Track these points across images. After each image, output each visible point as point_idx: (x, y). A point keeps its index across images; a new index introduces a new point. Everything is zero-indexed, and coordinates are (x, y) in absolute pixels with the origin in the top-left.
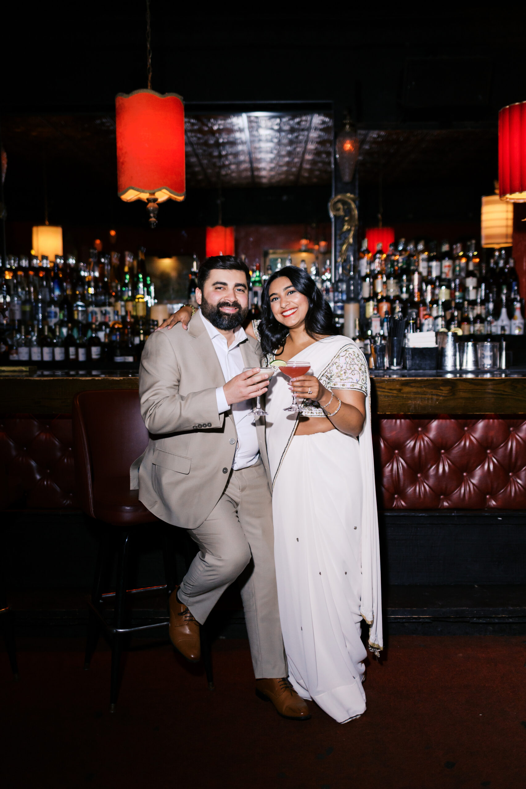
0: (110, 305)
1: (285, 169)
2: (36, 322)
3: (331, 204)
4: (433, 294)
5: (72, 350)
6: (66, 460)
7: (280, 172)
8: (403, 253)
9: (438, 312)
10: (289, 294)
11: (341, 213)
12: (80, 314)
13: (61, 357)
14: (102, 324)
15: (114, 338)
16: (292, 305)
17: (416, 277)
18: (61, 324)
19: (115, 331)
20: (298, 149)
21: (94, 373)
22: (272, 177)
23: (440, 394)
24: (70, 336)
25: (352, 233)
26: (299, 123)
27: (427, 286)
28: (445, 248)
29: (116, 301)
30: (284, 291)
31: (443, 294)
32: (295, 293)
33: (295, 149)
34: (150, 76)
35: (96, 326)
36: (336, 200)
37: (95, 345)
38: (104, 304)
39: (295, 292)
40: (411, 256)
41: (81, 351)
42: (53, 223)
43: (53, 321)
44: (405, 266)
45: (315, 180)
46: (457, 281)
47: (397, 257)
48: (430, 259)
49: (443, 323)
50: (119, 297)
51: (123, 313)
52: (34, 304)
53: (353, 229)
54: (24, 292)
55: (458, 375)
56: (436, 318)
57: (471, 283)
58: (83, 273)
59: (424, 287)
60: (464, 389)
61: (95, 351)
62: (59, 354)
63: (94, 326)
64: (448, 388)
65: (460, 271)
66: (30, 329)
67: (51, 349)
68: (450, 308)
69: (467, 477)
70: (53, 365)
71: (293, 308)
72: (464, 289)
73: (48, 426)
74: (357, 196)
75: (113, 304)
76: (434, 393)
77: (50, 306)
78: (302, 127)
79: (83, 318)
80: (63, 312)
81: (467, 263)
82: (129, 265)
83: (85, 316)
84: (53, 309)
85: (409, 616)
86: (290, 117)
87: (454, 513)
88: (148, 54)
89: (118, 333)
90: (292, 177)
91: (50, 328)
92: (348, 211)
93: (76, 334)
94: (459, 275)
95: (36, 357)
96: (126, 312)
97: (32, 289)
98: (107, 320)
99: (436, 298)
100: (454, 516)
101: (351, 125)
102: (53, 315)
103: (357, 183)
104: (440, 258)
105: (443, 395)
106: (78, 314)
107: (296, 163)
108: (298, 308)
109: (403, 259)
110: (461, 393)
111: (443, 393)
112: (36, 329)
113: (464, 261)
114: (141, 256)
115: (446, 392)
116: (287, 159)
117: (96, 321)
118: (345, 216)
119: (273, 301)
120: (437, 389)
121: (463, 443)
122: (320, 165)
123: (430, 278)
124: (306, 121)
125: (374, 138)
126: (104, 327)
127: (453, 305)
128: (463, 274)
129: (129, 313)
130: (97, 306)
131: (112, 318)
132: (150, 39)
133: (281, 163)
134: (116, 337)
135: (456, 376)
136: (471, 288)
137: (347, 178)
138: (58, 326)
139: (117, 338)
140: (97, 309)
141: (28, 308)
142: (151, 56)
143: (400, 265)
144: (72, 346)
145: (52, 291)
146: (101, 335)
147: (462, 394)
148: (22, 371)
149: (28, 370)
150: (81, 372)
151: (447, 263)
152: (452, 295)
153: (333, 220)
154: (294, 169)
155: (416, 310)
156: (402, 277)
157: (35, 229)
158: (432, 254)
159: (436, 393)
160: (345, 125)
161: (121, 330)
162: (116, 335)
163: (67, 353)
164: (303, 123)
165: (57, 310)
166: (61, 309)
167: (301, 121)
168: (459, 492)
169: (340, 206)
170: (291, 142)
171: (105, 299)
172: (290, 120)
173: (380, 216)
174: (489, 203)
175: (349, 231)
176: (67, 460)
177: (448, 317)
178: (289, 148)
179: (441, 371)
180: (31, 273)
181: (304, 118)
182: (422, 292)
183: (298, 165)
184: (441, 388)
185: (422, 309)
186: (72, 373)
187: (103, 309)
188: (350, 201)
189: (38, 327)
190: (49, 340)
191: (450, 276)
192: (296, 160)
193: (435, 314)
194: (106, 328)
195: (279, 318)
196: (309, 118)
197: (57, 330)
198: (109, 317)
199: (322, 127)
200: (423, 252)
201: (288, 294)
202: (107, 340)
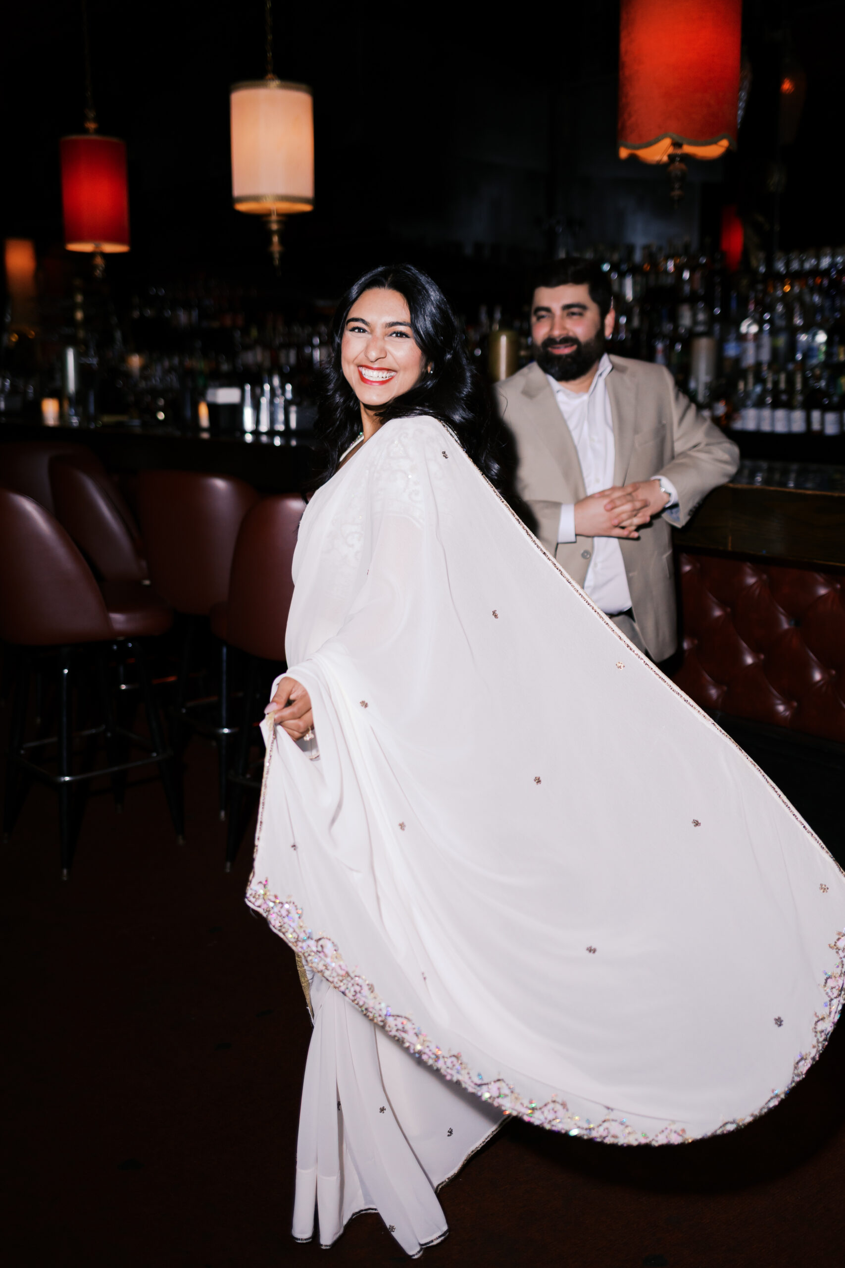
10: (394, 335)
16: (388, 362)
30: (386, 327)
32: (407, 339)
39: (407, 336)
71: (388, 370)
108: (398, 373)
119: (353, 330)
163: (808, 421)
195: (350, 372)
201: (391, 335)
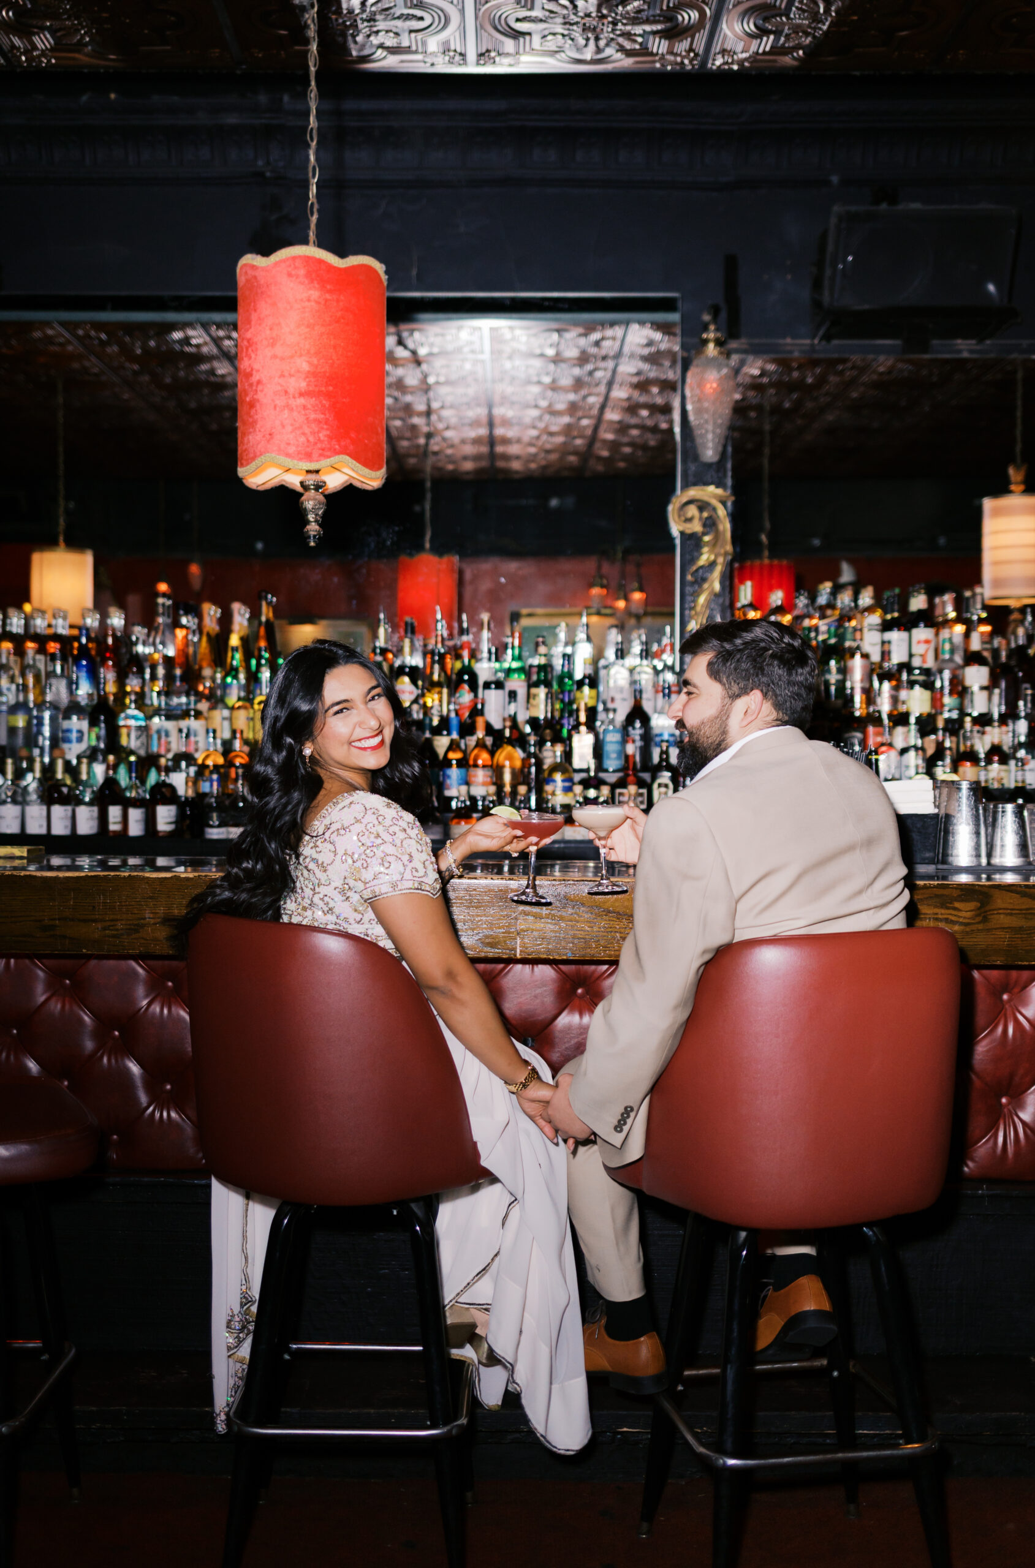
0: (198, 715)
1: (560, 439)
2: (36, 752)
3: (673, 509)
4: (895, 700)
5: (114, 812)
6: (105, 1060)
7: (548, 446)
8: (829, 612)
9: (906, 738)
11: (696, 527)
12: (133, 735)
13: (91, 828)
14: (178, 758)
15: (205, 787)
17: (857, 664)
18: (92, 755)
19: (207, 773)
20: (592, 400)
21: (161, 861)
22: (533, 458)
23: (953, 918)
24: (110, 783)
25: (718, 569)
26: (597, 344)
27: (881, 683)
28: (918, 602)
29: (212, 708)
31: (917, 702)
33: (585, 397)
34: (314, 219)
35: (168, 760)
36: (684, 499)
37: (166, 802)
38: (185, 714)
40: (845, 617)
41: (136, 815)
42: (75, 543)
43: (73, 751)
44: (833, 641)
45: (622, 465)
46: (947, 674)
47: (814, 621)
48: (886, 626)
49: (920, 762)
50: (216, 699)
51: (227, 735)
52: (35, 713)
53: (720, 560)
54: (14, 687)
55: (984, 876)
56: (904, 751)
57: (976, 676)
58: (140, 649)
59: (876, 684)
60: (1007, 909)
61: (165, 816)
62: (86, 821)
63: (163, 761)
64: (973, 905)
65: (952, 651)
66: (25, 765)
67: (69, 808)
68: (934, 731)
69: (1010, 1107)
70: (72, 844)
72: (960, 689)
73: (68, 982)
74: (729, 492)
75: (205, 714)
76: (940, 916)
77: (67, 717)
78: (603, 352)
79: (139, 743)
80: (96, 729)
81: (967, 635)
82: (239, 631)
83: (144, 739)
84: (76, 723)
85: (888, 1432)
86: (581, 330)
87: (982, 1189)
88: (311, 174)
89: (215, 777)
90: (572, 459)
91: (68, 767)
92: (710, 524)
93: (123, 777)
94: (951, 660)
95: (36, 827)
96: (234, 732)
97: (31, 681)
98: (191, 749)
99: (903, 708)
100: (982, 1196)
101: (719, 343)
102: (74, 736)
103: (729, 465)
104: (907, 622)
105: (961, 920)
106: (129, 735)
107: (585, 427)
109: (829, 625)
110: (1002, 916)
111: (959, 917)
112: (37, 767)
113: (959, 629)
114: (266, 613)
115: (969, 914)
116: (566, 419)
117: (168, 750)
118: (704, 534)
120: (948, 908)
121: (1000, 1029)
122: (635, 432)
123: (886, 665)
124: (614, 339)
125: (753, 377)
126: (183, 764)
127: (940, 724)
128: (959, 659)
129: (238, 735)
130: (169, 717)
131: (201, 745)
132: (314, 144)
133: (554, 429)
134: (212, 786)
135: (979, 879)
136: (975, 688)
137: (709, 453)
138: (85, 761)
139: (210, 786)
140: (170, 725)
141: (20, 721)
142: (316, 180)
143: (821, 638)
144: (115, 803)
145: (72, 685)
146: (179, 780)
147: (1004, 920)
148: (12, 858)
149: (25, 854)
150: (132, 861)
151: (922, 633)
152: (936, 702)
153: (678, 542)
154: (579, 442)
155: (859, 735)
156: (827, 663)
157: (37, 558)
158: (889, 617)
159: (945, 916)
160: (705, 342)
161: (222, 770)
162: (211, 781)
163: (103, 819)
164: (606, 344)
165: (85, 725)
166: (93, 723)
167: (603, 339)
168: (991, 1142)
169: (692, 510)
170: (578, 384)
171: (188, 704)
172: (580, 335)
173: (764, 538)
174: (997, 513)
175: (712, 565)
176: (109, 1060)
177: (930, 751)
178: (572, 397)
179: (945, 867)
180: (30, 645)
181: (609, 332)
182: (870, 696)
183: (589, 432)
184: (957, 905)
185: (871, 729)
186: (114, 862)
187: (184, 724)
188: (715, 502)
189: (42, 762)
190: (65, 790)
191: (930, 663)
192: (585, 422)
193: (899, 743)
194: (187, 766)
196: (618, 331)
197: (84, 768)
198: (196, 743)
199: (646, 351)
200: (869, 609)
202: (190, 793)
